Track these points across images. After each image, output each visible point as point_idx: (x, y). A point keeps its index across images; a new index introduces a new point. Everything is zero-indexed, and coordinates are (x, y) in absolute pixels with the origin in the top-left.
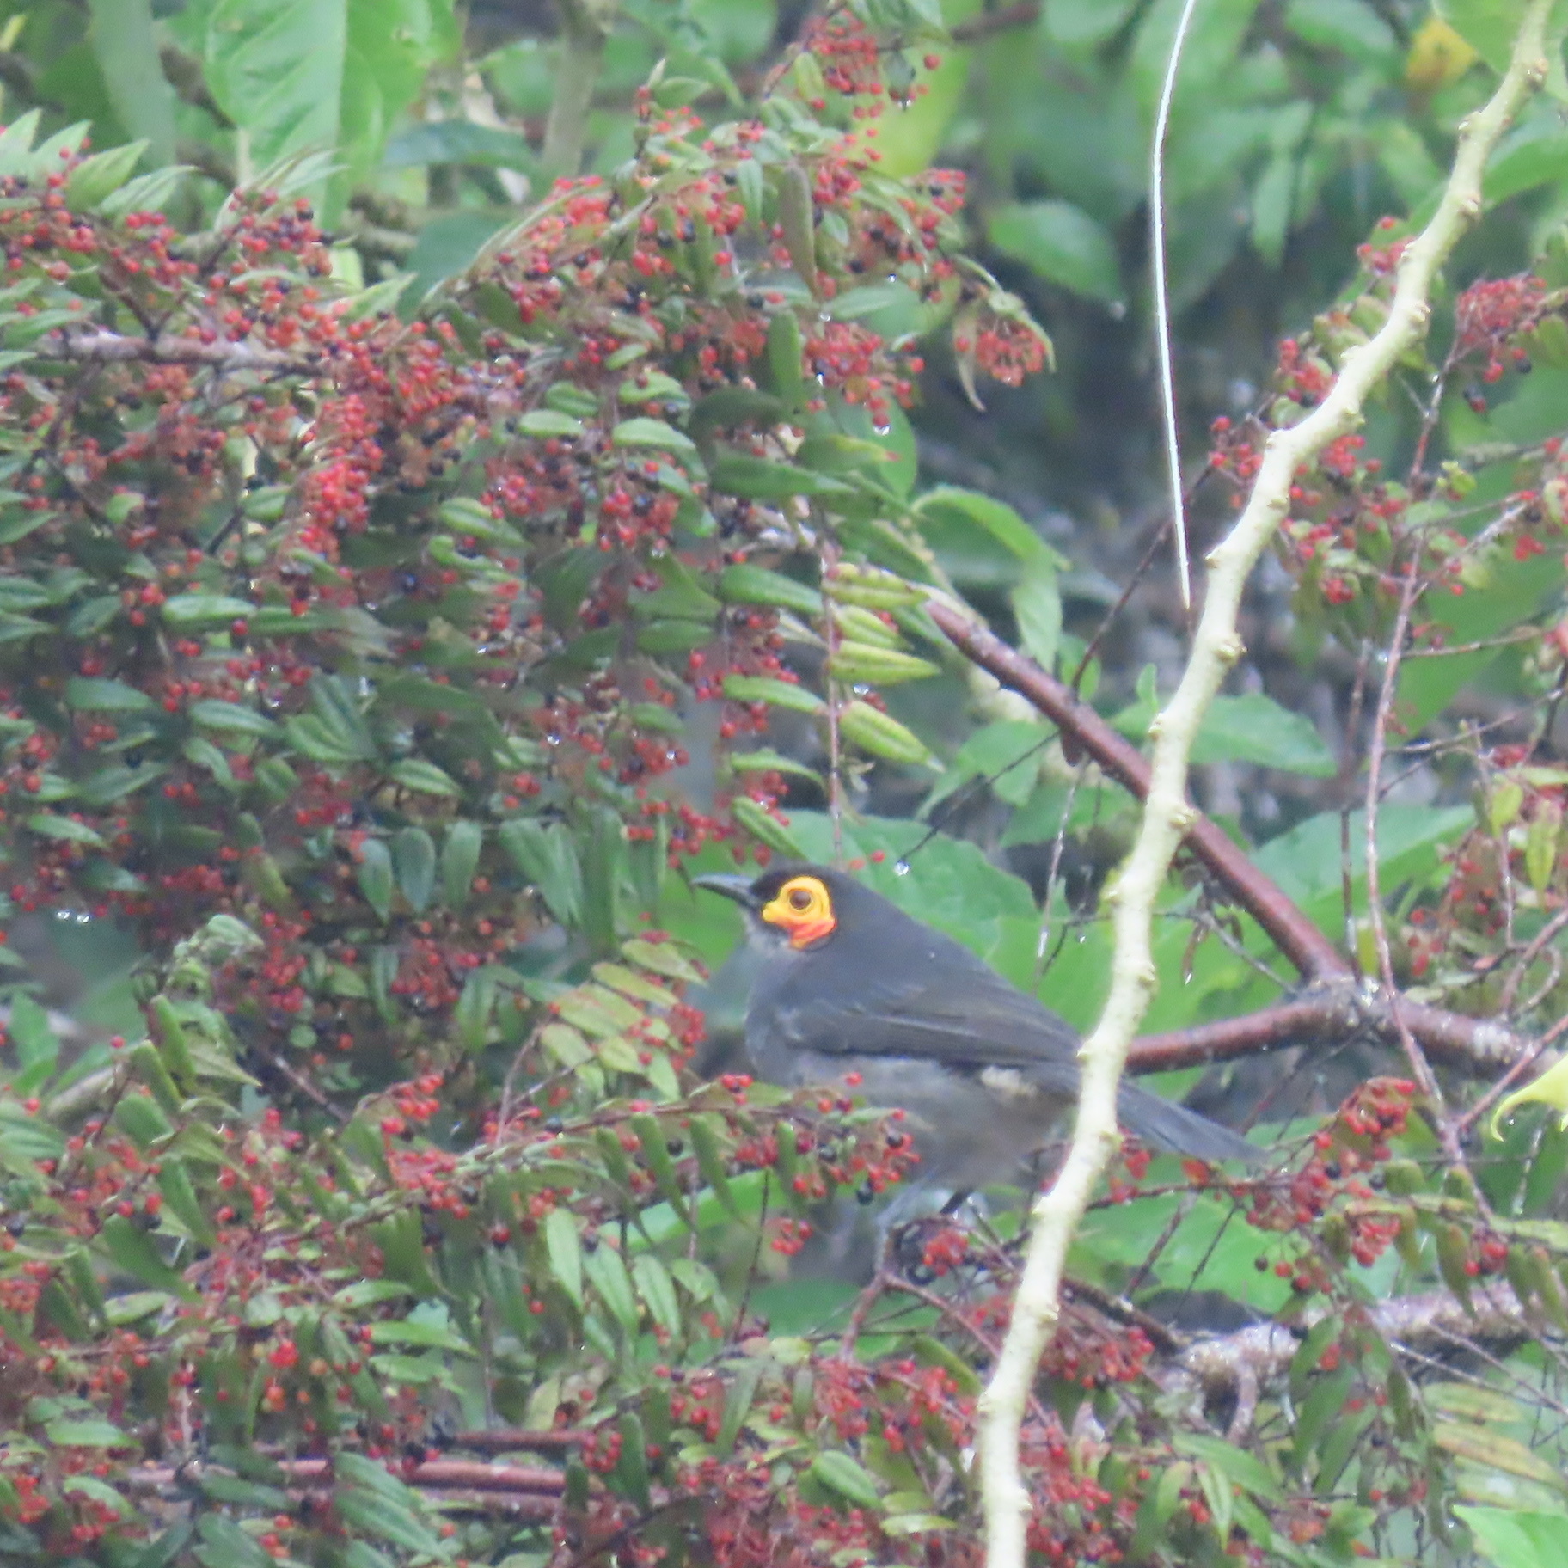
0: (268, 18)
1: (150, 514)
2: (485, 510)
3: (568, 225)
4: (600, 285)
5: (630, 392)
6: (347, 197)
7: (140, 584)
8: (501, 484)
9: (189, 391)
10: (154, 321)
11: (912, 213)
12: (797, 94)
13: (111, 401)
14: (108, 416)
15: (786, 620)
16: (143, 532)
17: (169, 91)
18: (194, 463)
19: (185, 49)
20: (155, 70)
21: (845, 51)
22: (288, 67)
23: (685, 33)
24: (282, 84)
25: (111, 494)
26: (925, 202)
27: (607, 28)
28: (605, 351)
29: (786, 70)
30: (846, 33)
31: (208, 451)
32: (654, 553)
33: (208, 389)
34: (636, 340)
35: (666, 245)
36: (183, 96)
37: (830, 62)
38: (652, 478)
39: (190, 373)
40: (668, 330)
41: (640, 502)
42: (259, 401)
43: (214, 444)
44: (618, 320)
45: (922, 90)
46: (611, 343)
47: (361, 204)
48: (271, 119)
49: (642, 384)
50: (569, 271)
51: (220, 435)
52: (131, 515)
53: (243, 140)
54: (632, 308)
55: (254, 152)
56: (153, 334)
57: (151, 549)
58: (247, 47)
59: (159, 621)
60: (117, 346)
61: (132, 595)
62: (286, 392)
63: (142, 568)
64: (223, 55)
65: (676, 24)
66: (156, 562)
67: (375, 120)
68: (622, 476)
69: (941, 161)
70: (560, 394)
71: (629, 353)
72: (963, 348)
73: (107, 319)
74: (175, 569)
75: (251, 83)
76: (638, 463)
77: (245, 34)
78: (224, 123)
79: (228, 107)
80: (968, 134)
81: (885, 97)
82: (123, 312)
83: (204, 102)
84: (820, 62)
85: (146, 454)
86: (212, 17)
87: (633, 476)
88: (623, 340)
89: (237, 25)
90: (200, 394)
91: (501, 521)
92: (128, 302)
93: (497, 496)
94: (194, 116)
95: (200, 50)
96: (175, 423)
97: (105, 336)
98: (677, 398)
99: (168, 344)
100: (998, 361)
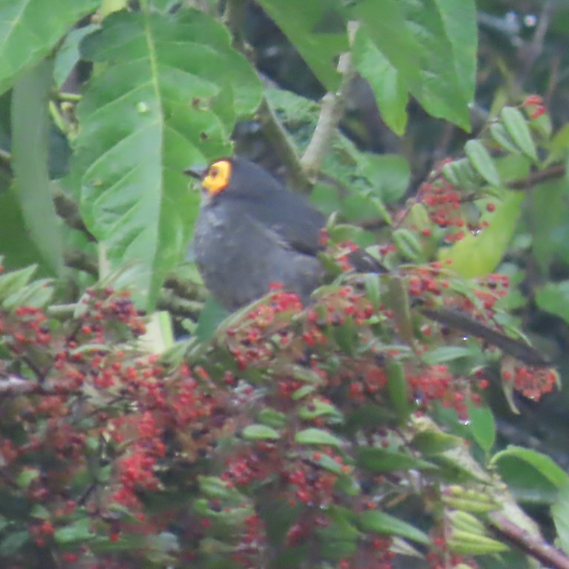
0: (116, 178)
1: (44, 481)
2: (224, 483)
3: (277, 311)
4: (289, 351)
5: (305, 413)
6: (163, 281)
7: (39, 522)
8: (232, 469)
9: (64, 410)
10: (42, 370)
11: (480, 296)
12: (413, 227)
13: (18, 419)
14: (19, 427)
15: (398, 542)
16: (40, 492)
17: (59, 221)
18: (68, 452)
19: (69, 196)
20: (52, 208)
21: (441, 202)
22: (129, 206)
23: (359, 184)
24: (125, 216)
25: (20, 471)
26: (487, 291)
27: (313, 181)
28: (291, 389)
29: (406, 215)
30: (440, 192)
31: (76, 445)
32: (322, 507)
33: (75, 409)
34: (310, 383)
35: (322, 328)
36: (68, 223)
37: (432, 209)
38: (316, 462)
39: (64, 400)
40: (329, 376)
41: (310, 477)
42: (104, 415)
43: (79, 441)
44: (298, 371)
45: (486, 224)
46: (294, 384)
47: (171, 284)
48: (119, 236)
49: (312, 409)
50: (276, 338)
51: (81, 436)
52: (33, 482)
53: (103, 248)
54: (306, 363)
55: (109, 255)
56: (42, 378)
57: (46, 501)
58: (105, 193)
59: (53, 544)
60: (20, 386)
61: (36, 530)
62: (122, 408)
63: (41, 513)
64: (90, 199)
65: (354, 179)
66: (50, 509)
67: (180, 236)
68: (300, 463)
69: (507, 259)
70: (267, 415)
71: (306, 390)
72: (507, 377)
73: (16, 371)
74: (60, 514)
75: (107, 216)
76: (310, 455)
77: (105, 186)
78: (91, 238)
79: (92, 230)
80: (524, 242)
81: (464, 228)
82: (24, 366)
83: (80, 226)
84: (427, 208)
85: (40, 448)
86: (84, 177)
87: (307, 462)
88: (301, 383)
89: (99, 182)
90: (70, 413)
91: (234, 489)
92: (25, 359)
93: (231, 475)
94: (75, 235)
95: (78, 197)
96: (56, 429)
97: (14, 381)
98: (334, 416)
99: (50, 383)
100: (526, 387)
